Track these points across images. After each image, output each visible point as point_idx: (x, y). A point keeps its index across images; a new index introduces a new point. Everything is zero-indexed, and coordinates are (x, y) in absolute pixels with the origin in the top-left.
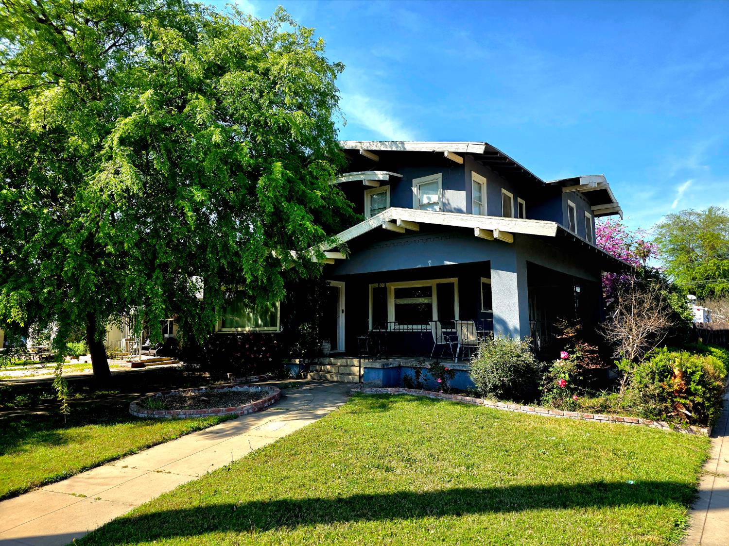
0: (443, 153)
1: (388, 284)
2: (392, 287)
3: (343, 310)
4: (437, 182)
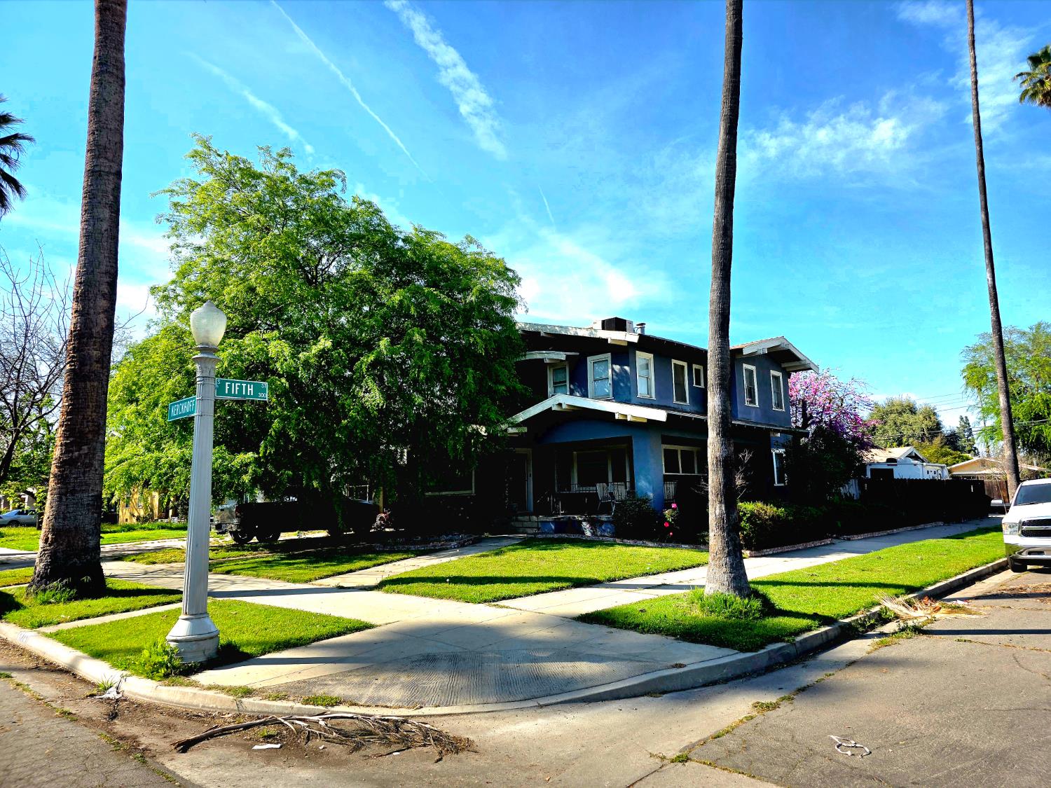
3: (531, 475)
4: (607, 360)
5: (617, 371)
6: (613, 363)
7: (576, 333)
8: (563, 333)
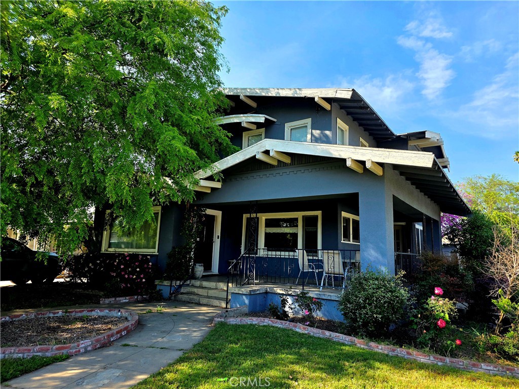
0: (313, 99)
1: (259, 215)
2: (263, 217)
3: (218, 236)
4: (306, 126)
5: (317, 135)
6: (313, 128)
7: (278, 93)
8: (264, 94)
